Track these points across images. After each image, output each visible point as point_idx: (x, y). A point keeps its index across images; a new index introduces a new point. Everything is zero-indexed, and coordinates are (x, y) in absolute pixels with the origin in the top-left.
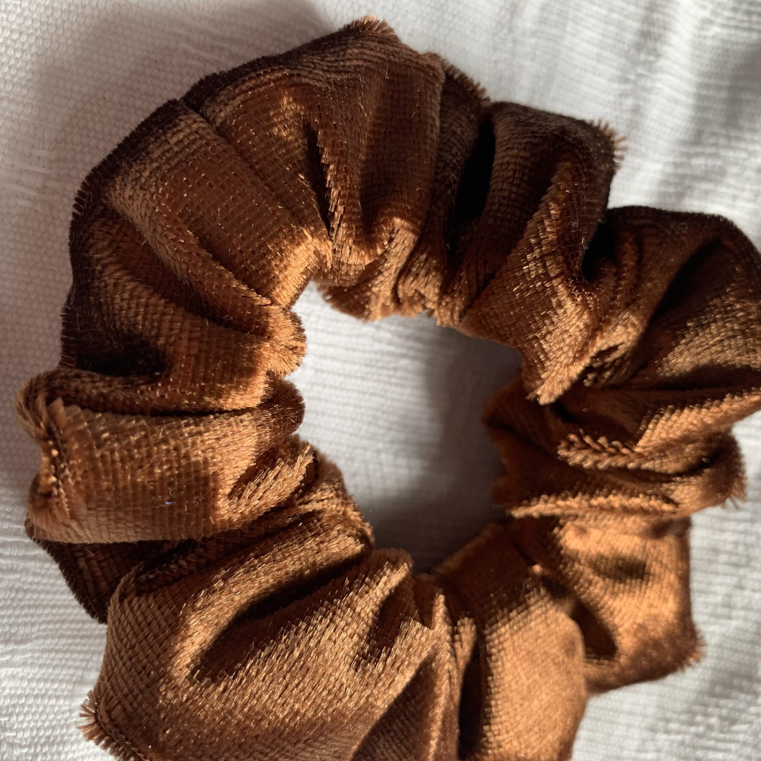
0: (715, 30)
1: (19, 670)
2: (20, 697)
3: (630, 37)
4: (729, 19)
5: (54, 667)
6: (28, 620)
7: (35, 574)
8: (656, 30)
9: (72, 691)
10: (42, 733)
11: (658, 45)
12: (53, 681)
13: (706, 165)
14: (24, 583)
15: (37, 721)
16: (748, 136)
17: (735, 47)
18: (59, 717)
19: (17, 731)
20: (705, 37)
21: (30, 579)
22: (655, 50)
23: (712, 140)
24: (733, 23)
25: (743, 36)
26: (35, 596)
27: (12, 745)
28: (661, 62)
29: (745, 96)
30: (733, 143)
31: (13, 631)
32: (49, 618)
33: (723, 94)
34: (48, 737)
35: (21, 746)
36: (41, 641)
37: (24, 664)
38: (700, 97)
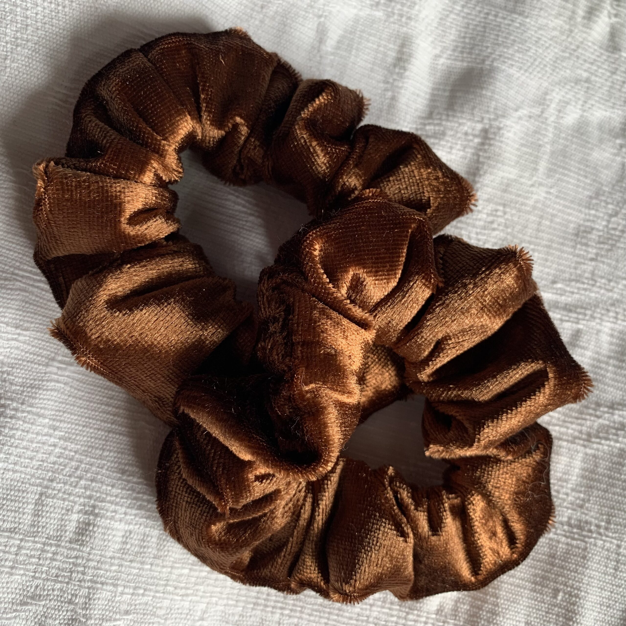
0: (442, 61)
1: (22, 344)
2: (19, 360)
3: (390, 60)
4: (451, 55)
5: (40, 348)
6: (30, 319)
7: (37, 296)
8: (405, 57)
9: (47, 363)
10: (28, 381)
11: (406, 65)
12: (38, 356)
13: (434, 130)
14: (30, 299)
15: (26, 374)
16: (459, 115)
17: (455, 70)
18: (39, 375)
19: (16, 377)
20: (437, 64)
21: (34, 298)
22: (404, 67)
23: (438, 117)
24: (453, 57)
25: (459, 64)
26: (35, 308)
27: (11, 384)
28: (407, 73)
29: (459, 94)
30: (451, 118)
31: (21, 323)
32: (41, 322)
33: (447, 94)
34: (31, 384)
35: (16, 385)
36: (34, 333)
37: (24, 343)
38: (433, 95)
